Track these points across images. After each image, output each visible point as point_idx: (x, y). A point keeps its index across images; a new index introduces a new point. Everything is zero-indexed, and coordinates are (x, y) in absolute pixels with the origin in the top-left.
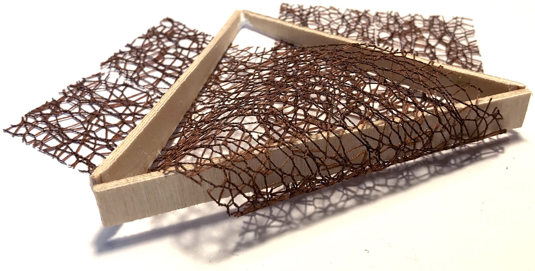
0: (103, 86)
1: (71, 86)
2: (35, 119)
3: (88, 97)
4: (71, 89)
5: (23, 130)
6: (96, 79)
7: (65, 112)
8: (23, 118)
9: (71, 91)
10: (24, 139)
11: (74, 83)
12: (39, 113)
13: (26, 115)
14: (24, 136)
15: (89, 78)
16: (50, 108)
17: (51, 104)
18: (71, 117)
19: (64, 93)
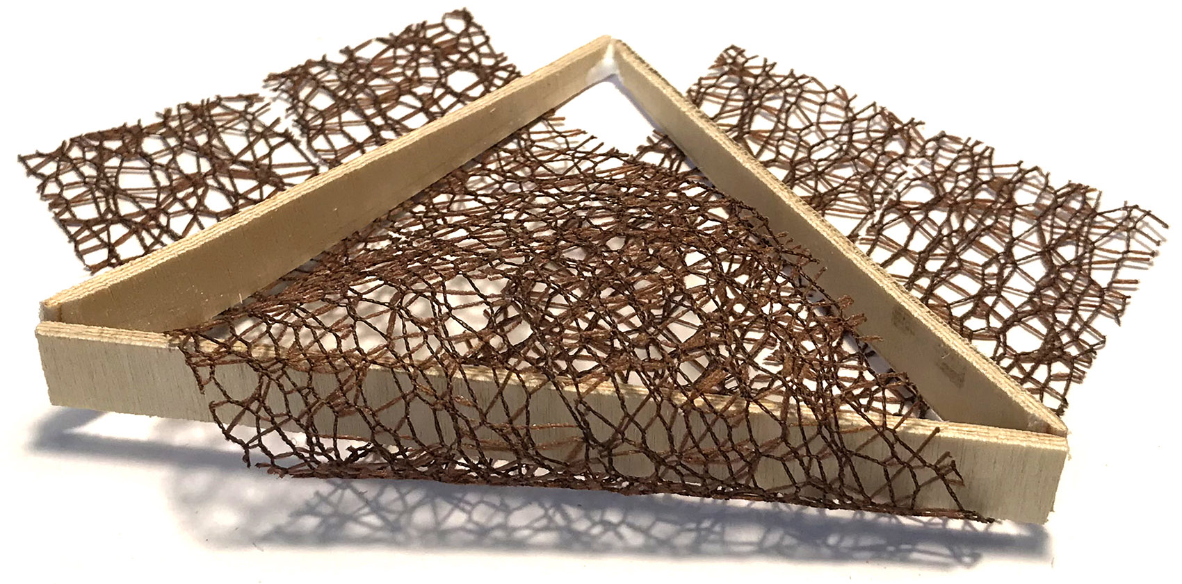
0: (243, 126)
1: (187, 106)
2: (84, 153)
3: (201, 140)
4: (184, 111)
5: (50, 169)
6: (240, 106)
7: (145, 156)
8: (64, 143)
9: (180, 117)
10: (42, 188)
11: (196, 102)
12: (97, 143)
13: (72, 140)
14: (46, 179)
15: (230, 99)
16: (122, 139)
17: (129, 131)
18: (148, 171)
19: (167, 116)
